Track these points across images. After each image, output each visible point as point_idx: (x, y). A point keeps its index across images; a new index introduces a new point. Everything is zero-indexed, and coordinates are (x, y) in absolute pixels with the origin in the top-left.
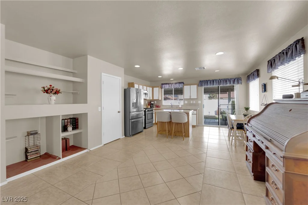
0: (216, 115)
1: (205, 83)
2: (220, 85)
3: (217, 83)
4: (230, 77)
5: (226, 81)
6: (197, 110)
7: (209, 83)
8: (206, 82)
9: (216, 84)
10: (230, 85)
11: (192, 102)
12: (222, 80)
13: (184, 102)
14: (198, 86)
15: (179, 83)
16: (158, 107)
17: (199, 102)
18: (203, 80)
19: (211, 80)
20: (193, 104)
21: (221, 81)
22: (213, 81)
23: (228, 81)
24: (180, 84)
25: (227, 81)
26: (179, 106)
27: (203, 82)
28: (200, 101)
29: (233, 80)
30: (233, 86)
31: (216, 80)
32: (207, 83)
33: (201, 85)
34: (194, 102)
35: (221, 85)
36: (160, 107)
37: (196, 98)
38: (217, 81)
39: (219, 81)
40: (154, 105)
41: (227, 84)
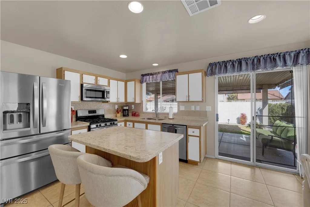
0: (238, 125)
1: (220, 68)
2: (257, 69)
3: (250, 66)
4: (283, 50)
5: (272, 59)
6: (200, 127)
7: (229, 67)
8: (224, 66)
9: (247, 70)
10: (285, 69)
11: (193, 108)
12: (262, 59)
13: (179, 106)
14: (206, 74)
15: (170, 71)
16: (134, 115)
17: (209, 109)
18: (217, 61)
19: (235, 60)
20: (195, 113)
21: (259, 60)
22: (240, 62)
23: (277, 58)
24: (171, 73)
25: (275, 59)
26: (168, 114)
27: (216, 66)
28: (210, 107)
29: (292, 55)
30: (291, 72)
31: (246, 59)
32: (226, 67)
33: (212, 73)
34: (198, 108)
35: (260, 71)
36: (138, 116)
37: (201, 100)
38: (250, 62)
39: (255, 60)
40: (129, 111)
41: (276, 66)
